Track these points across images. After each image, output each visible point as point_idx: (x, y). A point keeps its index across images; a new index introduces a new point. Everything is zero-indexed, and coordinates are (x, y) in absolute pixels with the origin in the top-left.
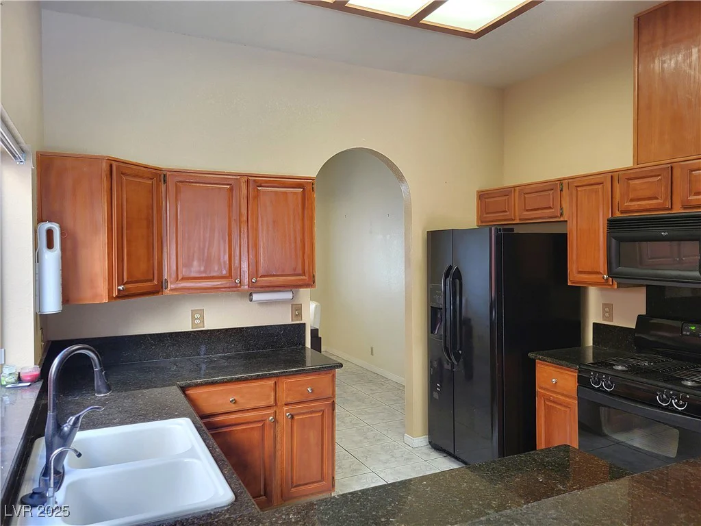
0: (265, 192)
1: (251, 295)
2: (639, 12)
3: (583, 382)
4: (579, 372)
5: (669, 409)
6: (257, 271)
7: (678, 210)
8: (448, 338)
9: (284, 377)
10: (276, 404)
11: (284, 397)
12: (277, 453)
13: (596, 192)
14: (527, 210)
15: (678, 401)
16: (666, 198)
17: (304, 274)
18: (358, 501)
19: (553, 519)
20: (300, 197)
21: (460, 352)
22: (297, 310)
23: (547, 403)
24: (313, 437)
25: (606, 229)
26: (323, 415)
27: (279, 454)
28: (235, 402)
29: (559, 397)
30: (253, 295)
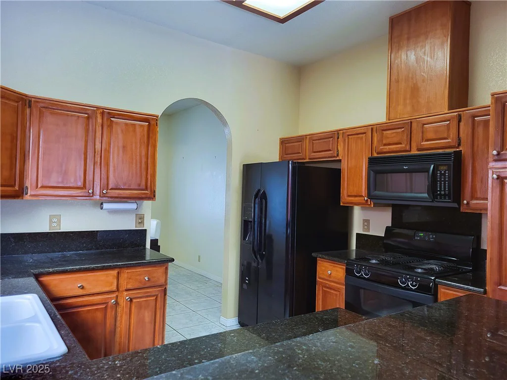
0: (117, 123)
1: (102, 204)
2: (393, 15)
3: (349, 272)
4: (347, 265)
5: (407, 288)
6: (108, 184)
7: (414, 152)
8: (255, 243)
9: (126, 268)
10: (118, 290)
11: (124, 285)
12: (117, 330)
13: (362, 138)
14: (315, 152)
15: (413, 283)
16: (407, 143)
17: (146, 189)
18: (177, 349)
19: (333, 342)
20: (146, 129)
21: (264, 253)
22: (141, 219)
23: (324, 289)
24: (147, 316)
25: (367, 165)
26: (156, 298)
27: (118, 330)
28: (82, 287)
29: (333, 284)
30: (104, 204)
